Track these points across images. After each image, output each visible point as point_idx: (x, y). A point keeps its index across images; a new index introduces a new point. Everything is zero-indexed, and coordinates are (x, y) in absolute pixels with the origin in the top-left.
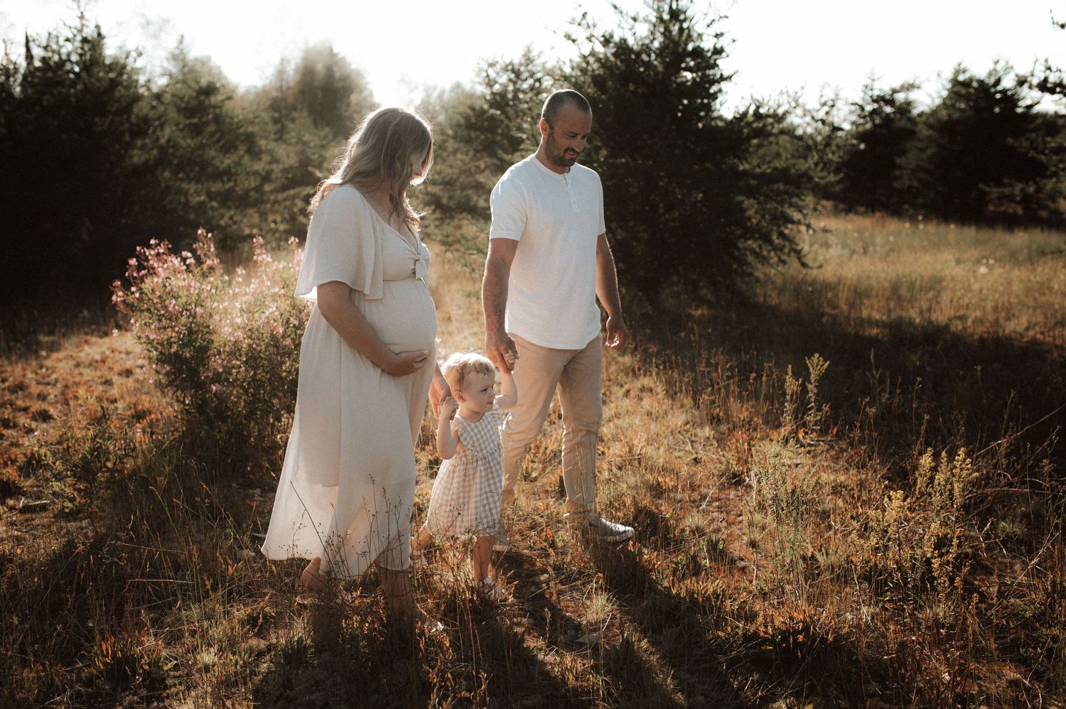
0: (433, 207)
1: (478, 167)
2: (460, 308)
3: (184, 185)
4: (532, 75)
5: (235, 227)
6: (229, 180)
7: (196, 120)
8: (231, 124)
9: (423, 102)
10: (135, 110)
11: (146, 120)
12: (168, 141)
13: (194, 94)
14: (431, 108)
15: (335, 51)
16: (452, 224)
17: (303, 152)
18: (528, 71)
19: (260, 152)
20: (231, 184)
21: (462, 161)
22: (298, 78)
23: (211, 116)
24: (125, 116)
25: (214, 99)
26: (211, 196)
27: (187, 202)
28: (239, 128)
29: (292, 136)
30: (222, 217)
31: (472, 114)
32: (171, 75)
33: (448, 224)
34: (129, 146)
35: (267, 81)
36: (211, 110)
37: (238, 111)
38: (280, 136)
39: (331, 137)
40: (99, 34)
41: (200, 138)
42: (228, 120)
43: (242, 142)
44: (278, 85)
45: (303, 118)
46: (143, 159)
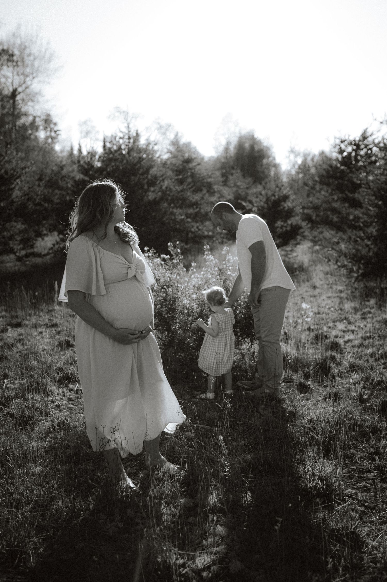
0: (307, 222)
1: (333, 199)
2: (321, 280)
3: (175, 211)
4: (366, 146)
5: (200, 232)
6: (197, 208)
7: (181, 177)
8: (199, 178)
9: (303, 162)
10: (151, 172)
11: (156, 177)
12: (166, 188)
13: (181, 163)
14: (307, 165)
15: (256, 136)
16: (318, 230)
17: (237, 191)
18: (364, 144)
19: (214, 192)
20: (198, 209)
21: (324, 195)
22: (236, 151)
23: (189, 174)
24: (146, 176)
25: (191, 165)
26: (187, 216)
27: (175, 219)
28: (203, 180)
29: (231, 183)
30: (193, 226)
31: (330, 169)
32: (171, 153)
33: (316, 231)
34: (148, 190)
35: (219, 154)
36: (189, 171)
37: (203, 171)
38: (225, 183)
39: (252, 183)
40: (137, 134)
41: (182, 186)
42: (198, 176)
43: (204, 187)
44: (225, 155)
45: (238, 173)
46: (153, 197)
